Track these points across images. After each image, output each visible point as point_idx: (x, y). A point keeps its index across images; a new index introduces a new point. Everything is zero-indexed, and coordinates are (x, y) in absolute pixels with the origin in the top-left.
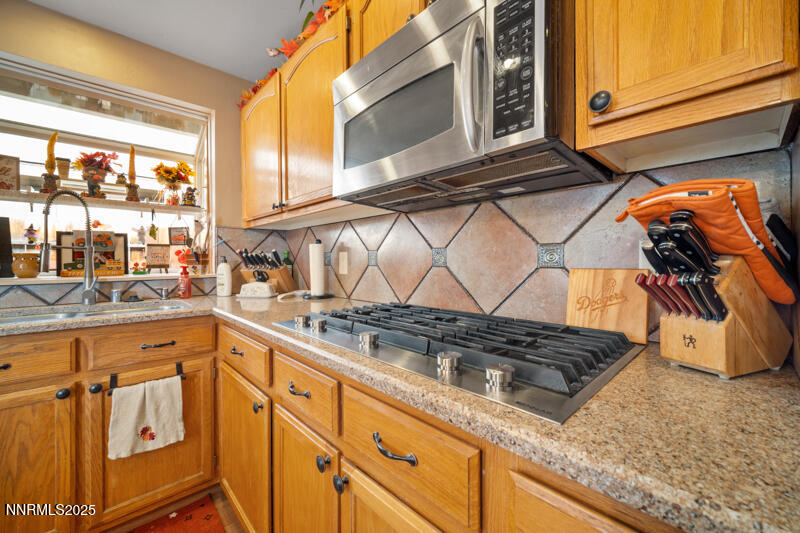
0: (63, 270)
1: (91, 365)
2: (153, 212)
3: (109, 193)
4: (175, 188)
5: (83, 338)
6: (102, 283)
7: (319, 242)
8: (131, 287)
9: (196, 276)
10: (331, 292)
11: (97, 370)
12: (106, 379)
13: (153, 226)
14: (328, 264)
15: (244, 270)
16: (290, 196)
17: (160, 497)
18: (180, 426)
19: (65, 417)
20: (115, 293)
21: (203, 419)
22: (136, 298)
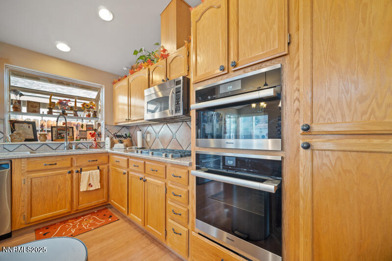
0: (54, 139)
1: (75, 165)
2: (82, 119)
3: (68, 113)
5: (73, 158)
7: (141, 131)
8: (77, 145)
9: (98, 141)
10: (144, 147)
11: (77, 166)
12: (79, 169)
13: (82, 124)
14: (143, 138)
15: (114, 139)
16: (132, 117)
17: (93, 205)
18: (99, 184)
19: (69, 179)
20: (74, 146)
21: (105, 184)
22: (80, 148)
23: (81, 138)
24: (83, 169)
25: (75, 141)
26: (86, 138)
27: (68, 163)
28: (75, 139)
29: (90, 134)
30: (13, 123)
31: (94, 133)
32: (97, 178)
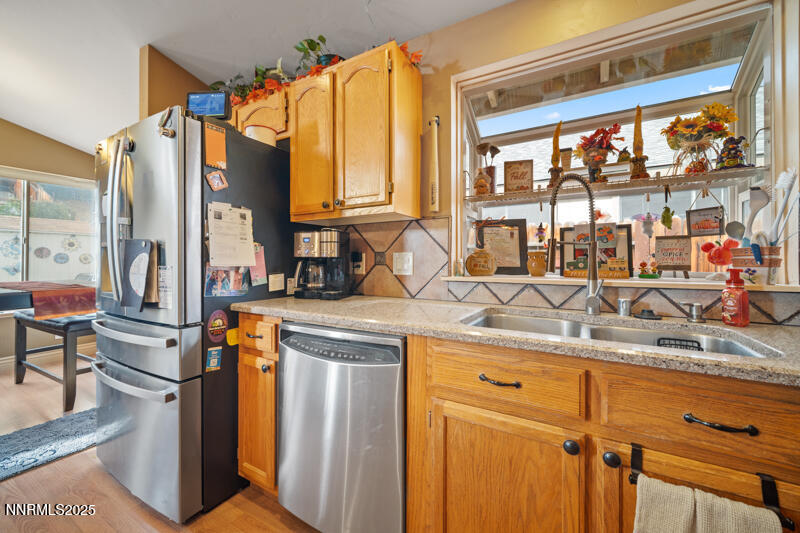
0: (566, 269)
2: (667, 191)
3: (611, 175)
4: (702, 148)
5: (594, 373)
6: (606, 288)
8: (642, 296)
9: (756, 287)
12: (626, 450)
13: (667, 209)
19: (572, 478)
20: (623, 302)
22: (650, 314)
23: (660, 269)
24: (647, 456)
25: (636, 281)
26: (686, 269)
28: (637, 271)
29: (708, 247)
31: (729, 244)
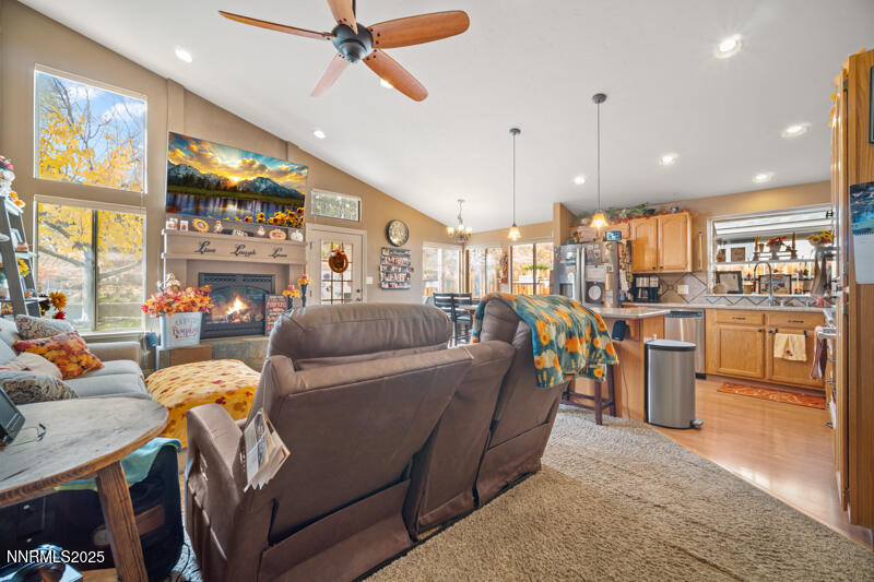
0: (761, 291)
1: (769, 324)
3: (782, 256)
8: (790, 300)
11: (771, 325)
13: (806, 270)
18: (805, 355)
19: (760, 339)
20: (782, 302)
22: (792, 305)
24: (780, 330)
25: (793, 295)
27: (758, 320)
28: (793, 291)
30: (718, 274)
32: (800, 345)
